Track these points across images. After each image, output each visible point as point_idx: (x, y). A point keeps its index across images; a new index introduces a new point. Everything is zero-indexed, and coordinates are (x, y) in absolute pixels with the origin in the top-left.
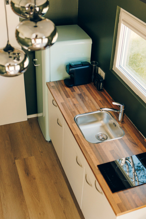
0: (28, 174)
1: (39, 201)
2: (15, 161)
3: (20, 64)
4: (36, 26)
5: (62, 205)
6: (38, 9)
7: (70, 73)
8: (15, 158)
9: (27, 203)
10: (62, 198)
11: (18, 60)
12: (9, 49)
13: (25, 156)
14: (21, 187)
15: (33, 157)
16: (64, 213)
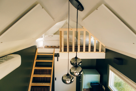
3: (70, 80)
4: (76, 69)
6: (78, 64)
7: (91, 86)
11: (70, 79)
12: (68, 75)
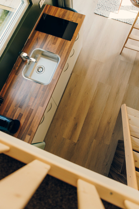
0: (76, 125)
1: (83, 101)
2: (77, 142)
5: (73, 90)
8: (75, 144)
9: (90, 105)
10: (70, 94)
13: (68, 141)
14: (86, 118)
15: (64, 137)
16: (76, 86)
